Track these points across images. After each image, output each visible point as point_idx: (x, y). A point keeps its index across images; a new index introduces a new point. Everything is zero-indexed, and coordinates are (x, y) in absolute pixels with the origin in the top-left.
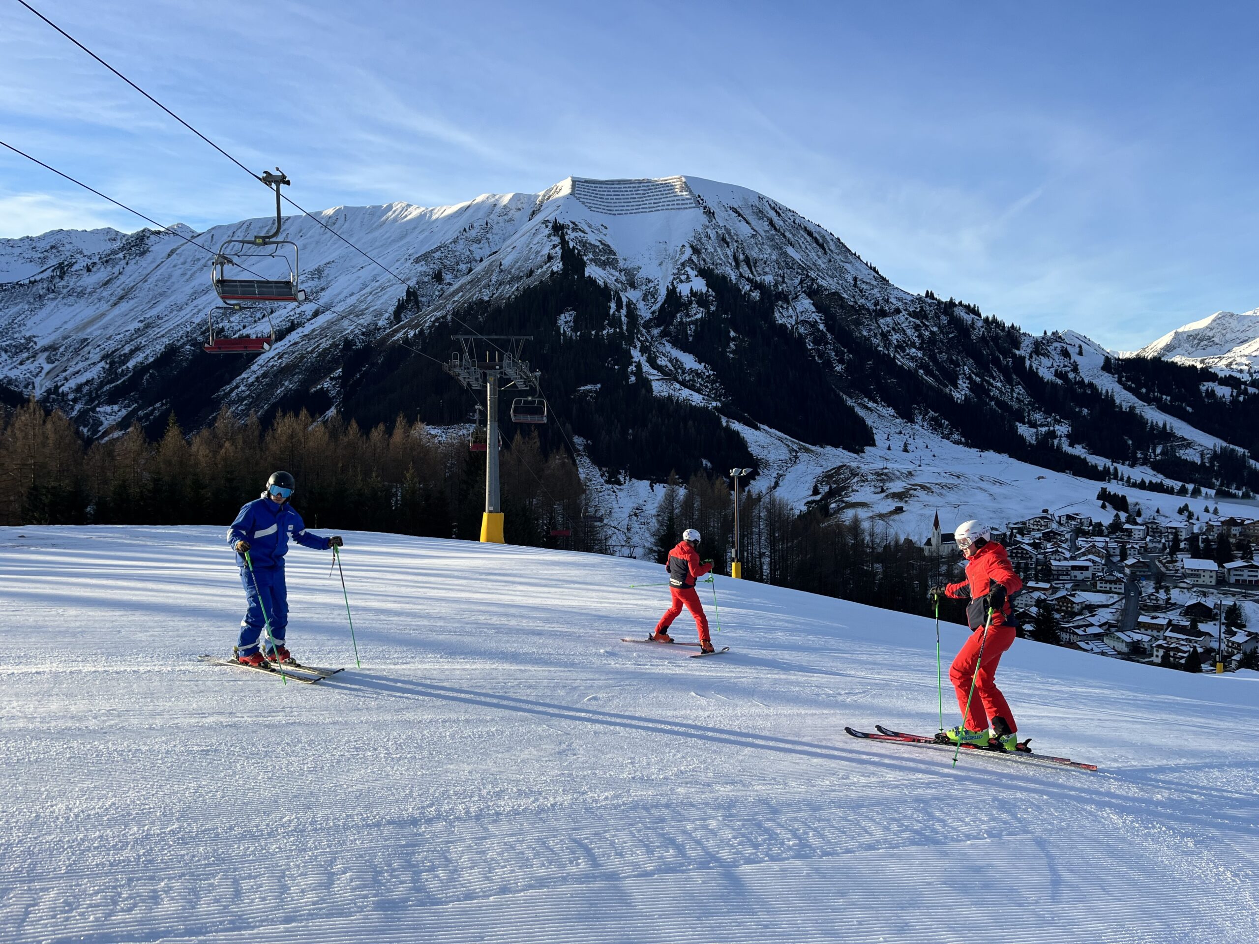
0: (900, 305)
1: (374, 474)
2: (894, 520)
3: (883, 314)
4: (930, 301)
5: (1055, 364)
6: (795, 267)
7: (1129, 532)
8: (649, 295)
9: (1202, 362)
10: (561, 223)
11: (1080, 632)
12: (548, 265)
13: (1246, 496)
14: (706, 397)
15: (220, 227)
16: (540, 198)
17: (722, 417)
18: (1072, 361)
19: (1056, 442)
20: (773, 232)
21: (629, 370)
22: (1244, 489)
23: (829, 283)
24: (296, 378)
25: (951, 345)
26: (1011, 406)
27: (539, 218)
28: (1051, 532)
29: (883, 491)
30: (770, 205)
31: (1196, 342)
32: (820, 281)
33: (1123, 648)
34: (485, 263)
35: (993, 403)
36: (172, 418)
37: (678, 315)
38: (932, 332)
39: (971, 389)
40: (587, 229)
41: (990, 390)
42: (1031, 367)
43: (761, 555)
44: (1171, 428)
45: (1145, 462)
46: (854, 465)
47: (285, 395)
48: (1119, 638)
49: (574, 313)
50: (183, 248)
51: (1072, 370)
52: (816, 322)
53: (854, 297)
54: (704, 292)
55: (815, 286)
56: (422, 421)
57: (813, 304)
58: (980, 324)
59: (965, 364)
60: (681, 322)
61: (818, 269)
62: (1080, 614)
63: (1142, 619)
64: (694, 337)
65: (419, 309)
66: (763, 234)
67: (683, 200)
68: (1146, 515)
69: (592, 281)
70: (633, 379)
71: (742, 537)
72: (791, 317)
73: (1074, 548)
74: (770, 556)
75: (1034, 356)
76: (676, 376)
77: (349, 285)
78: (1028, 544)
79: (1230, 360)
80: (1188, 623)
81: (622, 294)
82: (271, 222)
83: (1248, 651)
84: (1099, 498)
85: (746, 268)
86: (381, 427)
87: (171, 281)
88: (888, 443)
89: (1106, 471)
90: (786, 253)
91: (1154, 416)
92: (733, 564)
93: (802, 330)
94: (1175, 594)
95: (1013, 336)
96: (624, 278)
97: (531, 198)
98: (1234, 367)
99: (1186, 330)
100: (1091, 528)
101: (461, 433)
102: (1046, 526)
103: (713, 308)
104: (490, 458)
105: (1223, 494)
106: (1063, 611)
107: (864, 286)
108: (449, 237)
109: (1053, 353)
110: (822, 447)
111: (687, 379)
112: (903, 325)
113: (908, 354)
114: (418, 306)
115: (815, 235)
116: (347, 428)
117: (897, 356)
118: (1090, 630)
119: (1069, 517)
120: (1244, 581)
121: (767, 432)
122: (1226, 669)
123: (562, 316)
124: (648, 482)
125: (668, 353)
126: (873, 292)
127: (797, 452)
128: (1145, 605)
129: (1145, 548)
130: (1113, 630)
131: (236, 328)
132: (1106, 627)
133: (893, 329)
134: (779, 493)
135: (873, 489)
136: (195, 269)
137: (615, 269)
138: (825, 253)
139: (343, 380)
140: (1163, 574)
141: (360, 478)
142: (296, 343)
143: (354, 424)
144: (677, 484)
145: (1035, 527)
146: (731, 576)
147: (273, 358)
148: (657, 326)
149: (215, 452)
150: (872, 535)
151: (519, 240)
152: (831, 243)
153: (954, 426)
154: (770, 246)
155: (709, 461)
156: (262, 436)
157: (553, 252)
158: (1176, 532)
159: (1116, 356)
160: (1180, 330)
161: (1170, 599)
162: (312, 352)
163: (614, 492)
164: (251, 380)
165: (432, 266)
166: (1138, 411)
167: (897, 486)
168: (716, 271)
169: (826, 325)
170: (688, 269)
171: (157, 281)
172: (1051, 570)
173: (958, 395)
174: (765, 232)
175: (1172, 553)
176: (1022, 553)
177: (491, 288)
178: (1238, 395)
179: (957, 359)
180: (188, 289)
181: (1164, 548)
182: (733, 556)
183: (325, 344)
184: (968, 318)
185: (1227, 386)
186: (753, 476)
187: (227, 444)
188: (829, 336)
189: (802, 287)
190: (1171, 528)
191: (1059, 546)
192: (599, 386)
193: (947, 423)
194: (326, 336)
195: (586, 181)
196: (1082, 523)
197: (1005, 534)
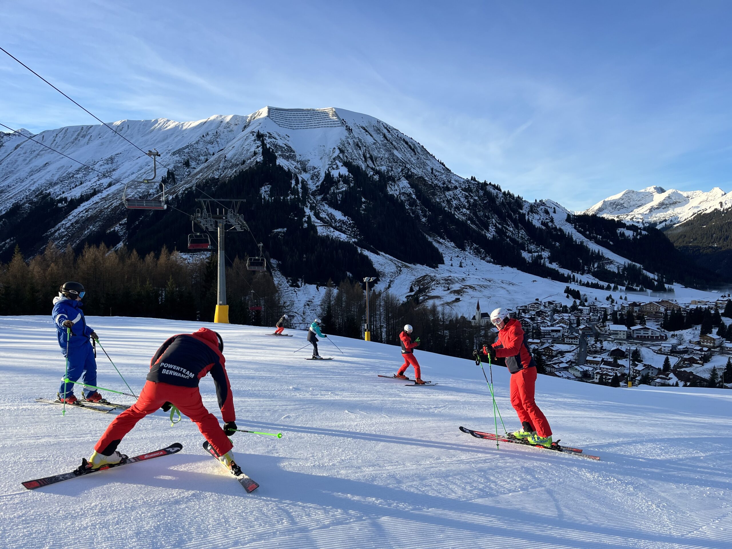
0: (457, 184)
1: (148, 282)
2: (455, 306)
3: (448, 189)
4: (473, 182)
5: (541, 218)
6: (399, 161)
7: (581, 311)
8: (315, 177)
9: (618, 217)
10: (262, 133)
11: (556, 366)
12: (254, 157)
13: (641, 290)
14: (349, 236)
15: (48, 131)
16: (249, 118)
17: (358, 248)
18: (550, 216)
19: (542, 261)
20: (386, 141)
21: (304, 220)
22: (640, 286)
23: (417, 171)
24: (97, 224)
25: (485, 207)
26: (518, 241)
27: (249, 130)
28: (540, 311)
29: (449, 289)
30: (384, 126)
31: (614, 206)
32: (412, 170)
33: (579, 375)
34: (216, 156)
35: (508, 240)
36: (17, 248)
37: (332, 188)
38: (475, 200)
39: (496, 232)
40: (277, 137)
41: (507, 232)
42: (528, 219)
43: (381, 327)
44: (602, 254)
45: (589, 272)
46: (432, 275)
47: (90, 234)
48: (576, 369)
49: (270, 186)
50: (24, 144)
51: (550, 221)
52: (411, 193)
53: (431, 179)
54: (347, 175)
55: (410, 173)
56: (178, 250)
57: (409, 183)
58: (501, 195)
59: (493, 218)
60: (334, 192)
61: (411, 163)
62: (556, 356)
63: (588, 358)
64: (341, 201)
65: (175, 183)
66: (380, 142)
67: (334, 122)
68: (590, 301)
69: (280, 168)
70: (306, 225)
71: (370, 317)
72: (397, 190)
73: (553, 320)
74: (386, 328)
75: (530, 213)
76: (331, 224)
77: (131, 168)
78: (528, 318)
79: (632, 216)
80: (612, 360)
81: (298, 175)
82: (80, 129)
83: (644, 375)
84: (565, 292)
85: (371, 162)
86: (152, 254)
87: (17, 164)
88: (451, 262)
89: (569, 276)
90: (393, 153)
91: (593, 247)
92: (366, 333)
93: (403, 198)
94: (605, 344)
95: (518, 202)
96: (300, 166)
97: (244, 118)
98: (634, 220)
99: (609, 199)
100: (561, 309)
101: (201, 257)
102: (538, 308)
103: (352, 185)
104: (220, 272)
105: (629, 289)
106: (547, 355)
107: (437, 173)
108: (193, 141)
109: (540, 212)
110: (414, 265)
111: (338, 225)
112: (459, 196)
113: (462, 212)
114: (174, 181)
115: (409, 144)
116: (130, 255)
117: (456, 213)
118: (561, 365)
119: (550, 303)
120: (641, 336)
121: (384, 256)
122: (633, 385)
123: (263, 188)
124: (316, 286)
125: (326, 210)
126: (442, 177)
127: (401, 268)
128: (590, 351)
129: (589, 319)
130: (573, 365)
131: (58, 193)
132: (569, 363)
133: (454, 198)
134: (391, 291)
135: (443, 288)
136: (32, 157)
137: (295, 160)
138: (415, 154)
139: (128, 225)
140: (599, 334)
141: (139, 284)
142: (97, 203)
143: (135, 252)
144: (332, 287)
145: (532, 309)
146: (364, 339)
147: (82, 211)
148: (320, 194)
149: (45, 270)
150: (443, 314)
151: (236, 143)
152: (418, 148)
153: (487, 252)
154: (384, 150)
155: (351, 273)
156: (75, 260)
157: (257, 150)
158: (605, 310)
159: (573, 214)
160: (606, 200)
161: (602, 347)
162: (108, 208)
163: (295, 291)
164: (67, 225)
165: (183, 157)
166: (585, 244)
167: (456, 287)
168: (353, 163)
169: (416, 195)
170: (337, 161)
171: (7, 164)
172: (541, 332)
173: (489, 235)
174: (381, 141)
175: (603, 322)
176: (525, 323)
177: (220, 171)
178: (637, 235)
179: (489, 215)
180: (27, 169)
181: (599, 319)
182: (366, 328)
183: (116, 203)
184: (494, 192)
185: (631, 230)
186: (376, 282)
187: (52, 265)
188: (418, 201)
189: (402, 173)
190: (603, 308)
191: (545, 319)
192: (285, 229)
193: (483, 251)
194: (116, 199)
195: (277, 109)
196: (556, 306)
197: (515, 313)
